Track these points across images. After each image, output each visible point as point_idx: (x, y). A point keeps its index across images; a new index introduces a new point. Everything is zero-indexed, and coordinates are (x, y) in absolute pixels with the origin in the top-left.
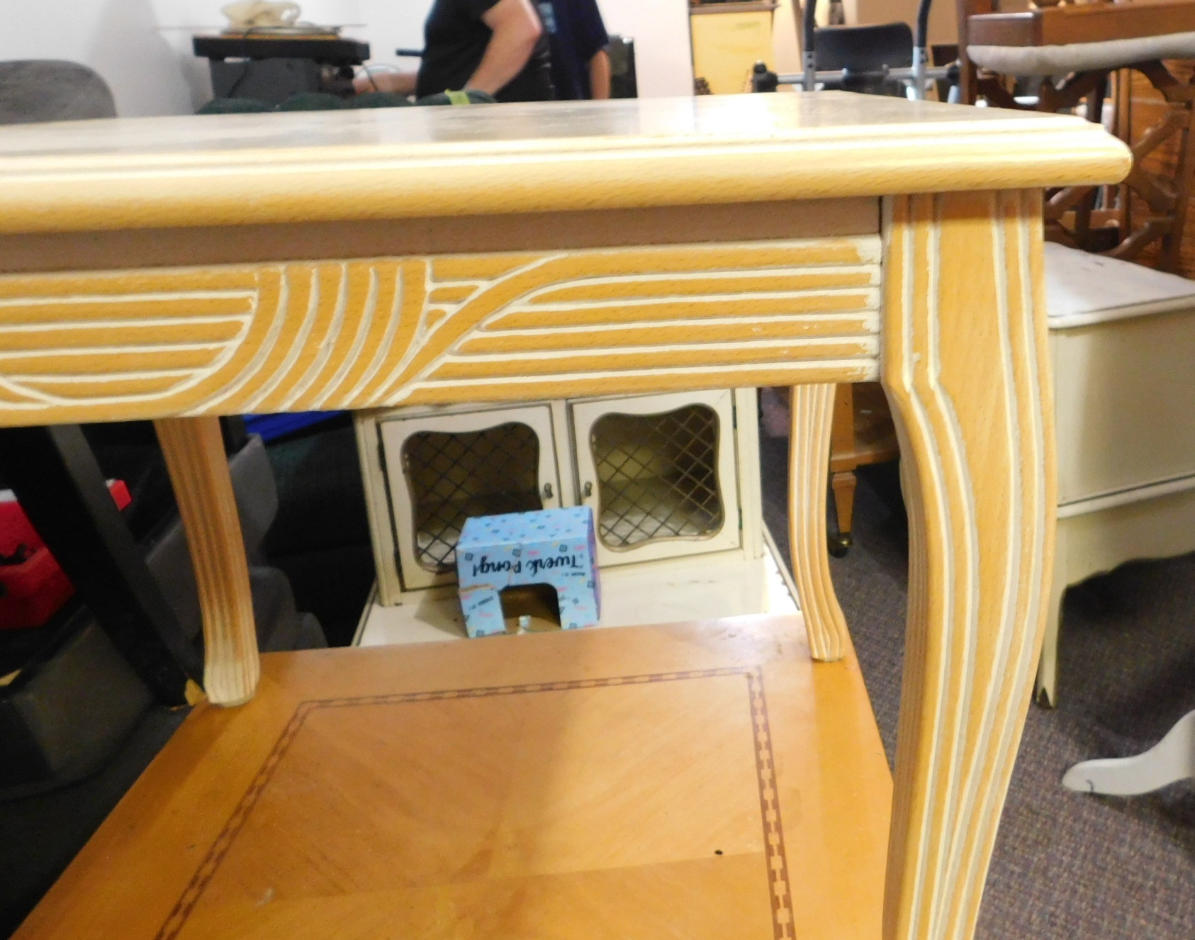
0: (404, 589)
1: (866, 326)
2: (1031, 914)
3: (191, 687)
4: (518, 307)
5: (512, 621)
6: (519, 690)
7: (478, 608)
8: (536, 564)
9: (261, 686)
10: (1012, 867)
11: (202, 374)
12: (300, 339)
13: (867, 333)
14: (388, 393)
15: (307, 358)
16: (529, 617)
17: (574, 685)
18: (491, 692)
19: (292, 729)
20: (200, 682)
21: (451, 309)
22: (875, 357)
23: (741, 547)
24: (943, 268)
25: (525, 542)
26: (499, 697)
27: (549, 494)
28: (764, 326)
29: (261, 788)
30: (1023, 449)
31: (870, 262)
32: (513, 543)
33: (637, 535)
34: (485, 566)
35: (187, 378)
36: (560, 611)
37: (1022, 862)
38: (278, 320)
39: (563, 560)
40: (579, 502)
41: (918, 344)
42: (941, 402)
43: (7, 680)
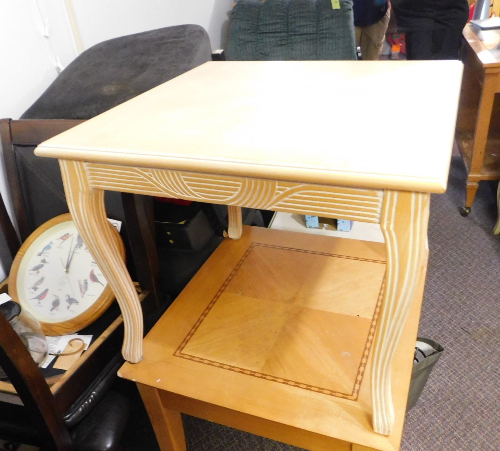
1: (377, 212)
2: (488, 366)
3: (224, 232)
4: (296, 194)
5: (321, 224)
6: (314, 253)
7: (311, 218)
9: (243, 235)
10: (487, 349)
11: (231, 197)
12: (250, 194)
13: (377, 213)
14: (267, 207)
15: (251, 198)
16: (327, 224)
17: (331, 255)
18: (306, 252)
19: (249, 250)
20: (227, 232)
21: (281, 192)
22: (379, 219)
24: (398, 202)
26: (308, 254)
28: (351, 207)
29: (241, 265)
30: (414, 249)
31: (380, 197)
35: (228, 198)
36: (338, 224)
37: (492, 349)
38: (246, 189)
41: (389, 219)
42: (393, 234)
43: (182, 223)
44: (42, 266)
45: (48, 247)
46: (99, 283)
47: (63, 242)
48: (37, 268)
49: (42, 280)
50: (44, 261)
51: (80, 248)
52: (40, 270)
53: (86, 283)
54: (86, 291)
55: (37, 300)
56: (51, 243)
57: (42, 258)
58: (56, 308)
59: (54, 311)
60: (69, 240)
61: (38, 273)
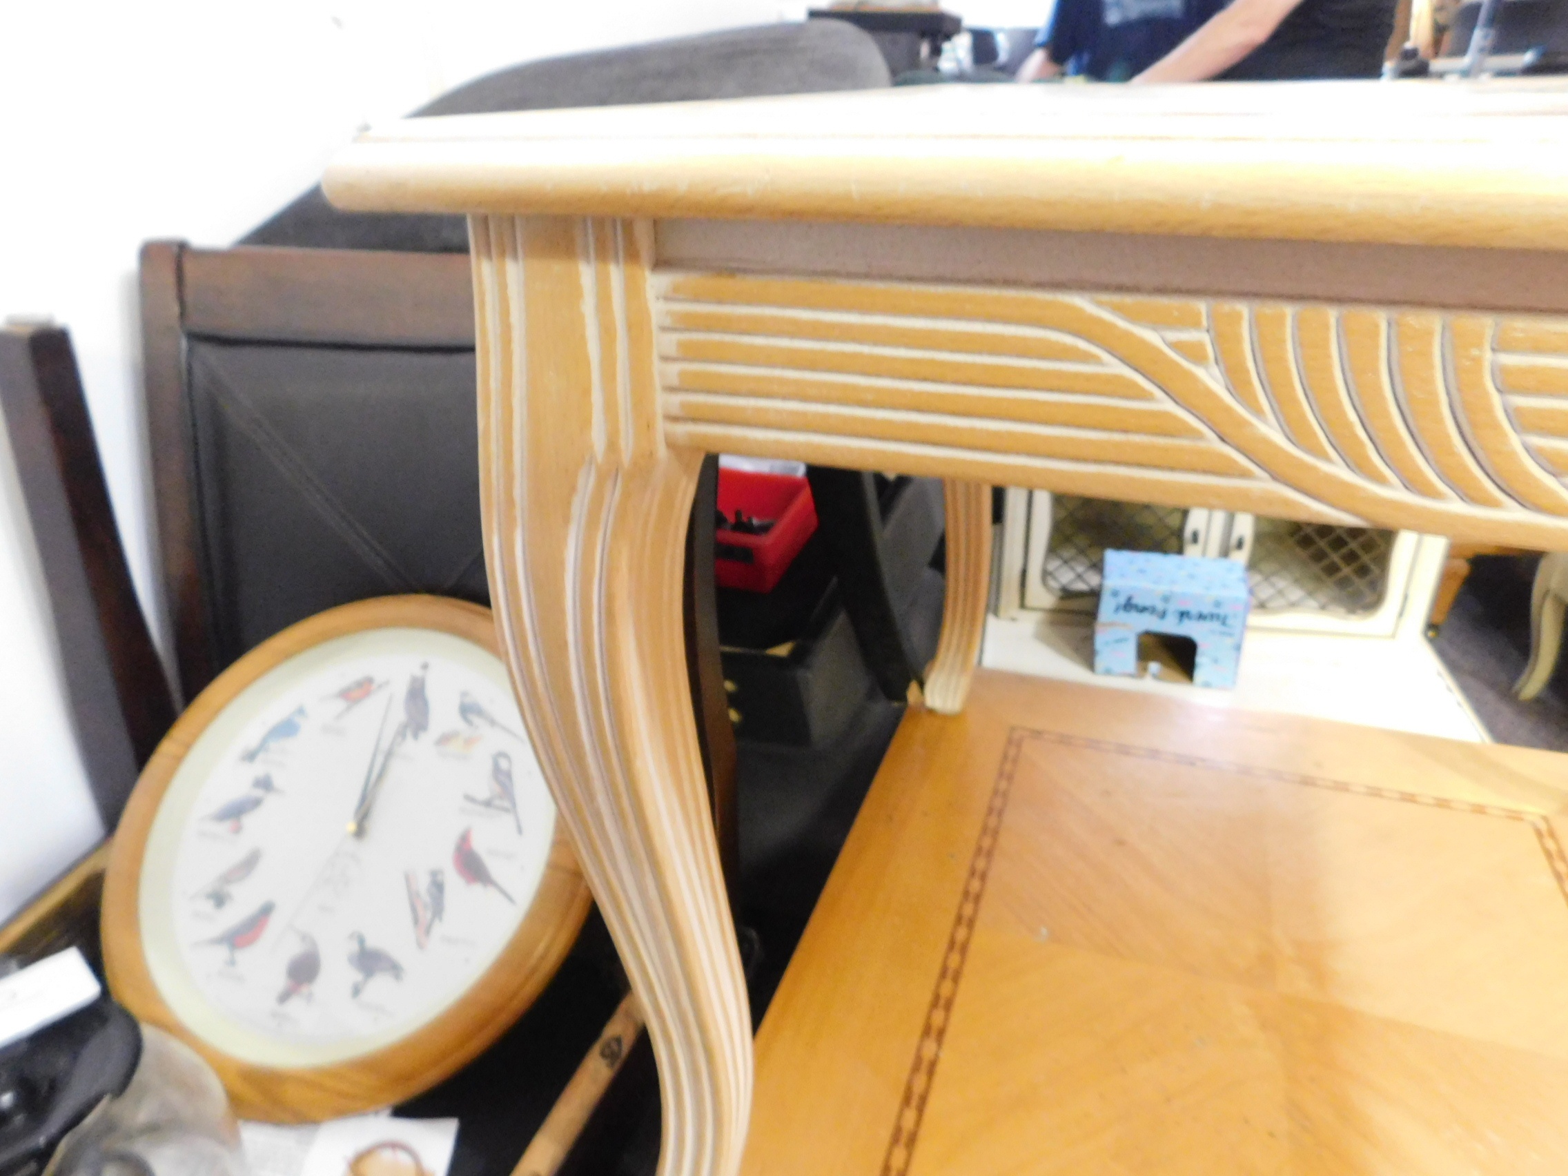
0: (1022, 605)
3: (913, 687)
5: (1143, 664)
7: (1113, 646)
8: (1183, 615)
16: (1160, 665)
20: (922, 685)
23: (1393, 636)
25: (1178, 589)
27: (1195, 538)
32: (1164, 588)
33: (1281, 602)
34: (1129, 606)
36: (1197, 665)
39: (1213, 617)
40: (1225, 553)
43: (782, 650)
44: (256, 803)
45: (286, 729)
46: (491, 892)
47: (348, 709)
48: (235, 813)
49: (250, 863)
50: (265, 784)
51: (416, 736)
52: (249, 820)
53: (438, 887)
54: (437, 922)
55: (222, 952)
56: (301, 711)
57: (257, 769)
58: (305, 990)
59: (295, 1006)
60: (372, 707)
61: (237, 830)
